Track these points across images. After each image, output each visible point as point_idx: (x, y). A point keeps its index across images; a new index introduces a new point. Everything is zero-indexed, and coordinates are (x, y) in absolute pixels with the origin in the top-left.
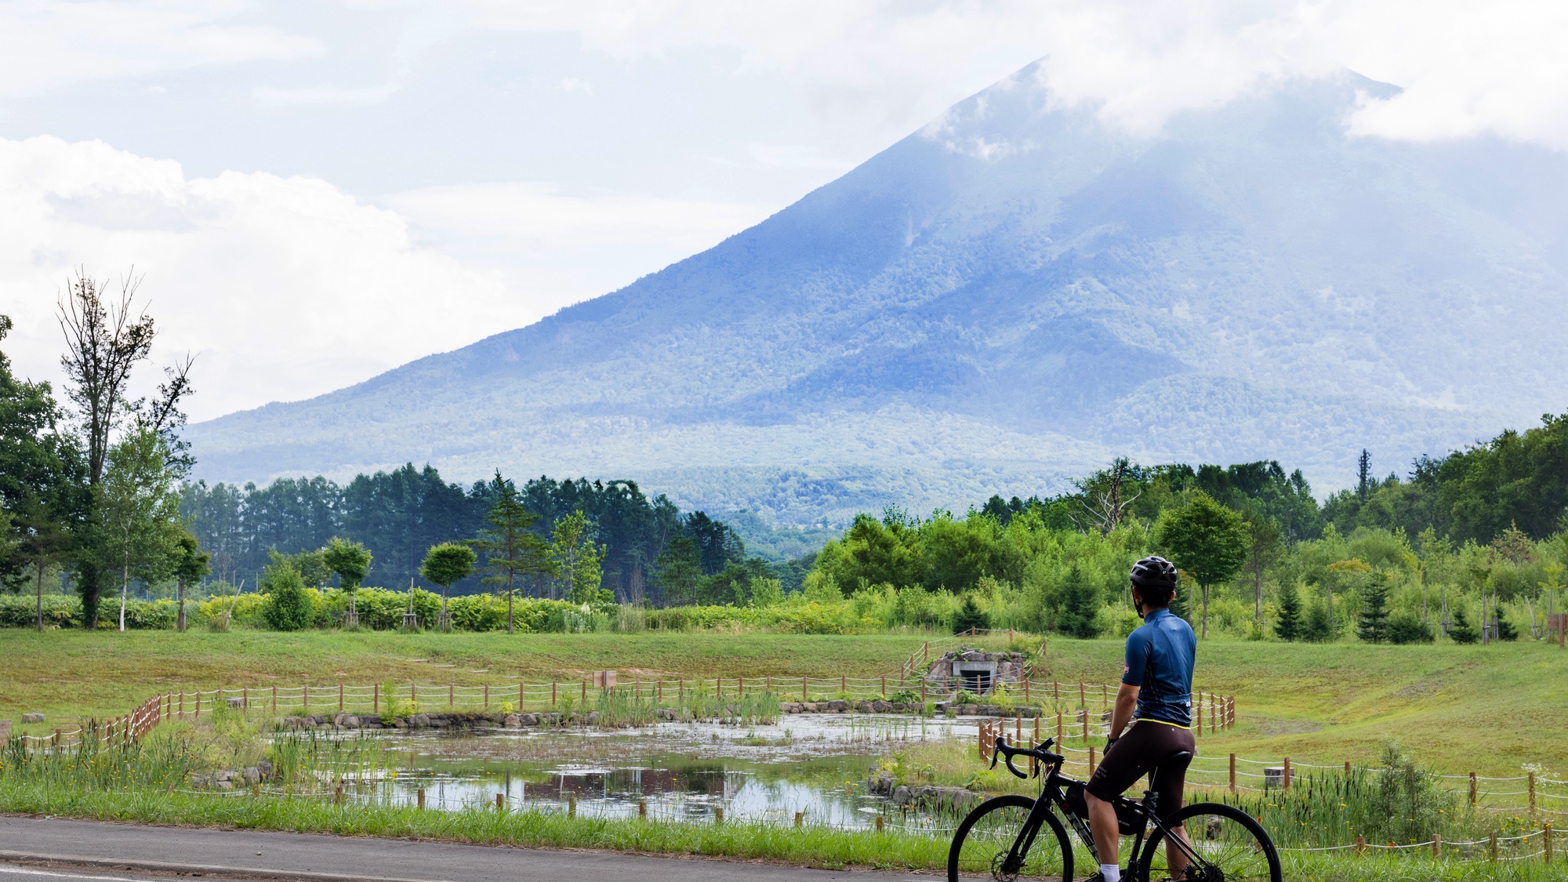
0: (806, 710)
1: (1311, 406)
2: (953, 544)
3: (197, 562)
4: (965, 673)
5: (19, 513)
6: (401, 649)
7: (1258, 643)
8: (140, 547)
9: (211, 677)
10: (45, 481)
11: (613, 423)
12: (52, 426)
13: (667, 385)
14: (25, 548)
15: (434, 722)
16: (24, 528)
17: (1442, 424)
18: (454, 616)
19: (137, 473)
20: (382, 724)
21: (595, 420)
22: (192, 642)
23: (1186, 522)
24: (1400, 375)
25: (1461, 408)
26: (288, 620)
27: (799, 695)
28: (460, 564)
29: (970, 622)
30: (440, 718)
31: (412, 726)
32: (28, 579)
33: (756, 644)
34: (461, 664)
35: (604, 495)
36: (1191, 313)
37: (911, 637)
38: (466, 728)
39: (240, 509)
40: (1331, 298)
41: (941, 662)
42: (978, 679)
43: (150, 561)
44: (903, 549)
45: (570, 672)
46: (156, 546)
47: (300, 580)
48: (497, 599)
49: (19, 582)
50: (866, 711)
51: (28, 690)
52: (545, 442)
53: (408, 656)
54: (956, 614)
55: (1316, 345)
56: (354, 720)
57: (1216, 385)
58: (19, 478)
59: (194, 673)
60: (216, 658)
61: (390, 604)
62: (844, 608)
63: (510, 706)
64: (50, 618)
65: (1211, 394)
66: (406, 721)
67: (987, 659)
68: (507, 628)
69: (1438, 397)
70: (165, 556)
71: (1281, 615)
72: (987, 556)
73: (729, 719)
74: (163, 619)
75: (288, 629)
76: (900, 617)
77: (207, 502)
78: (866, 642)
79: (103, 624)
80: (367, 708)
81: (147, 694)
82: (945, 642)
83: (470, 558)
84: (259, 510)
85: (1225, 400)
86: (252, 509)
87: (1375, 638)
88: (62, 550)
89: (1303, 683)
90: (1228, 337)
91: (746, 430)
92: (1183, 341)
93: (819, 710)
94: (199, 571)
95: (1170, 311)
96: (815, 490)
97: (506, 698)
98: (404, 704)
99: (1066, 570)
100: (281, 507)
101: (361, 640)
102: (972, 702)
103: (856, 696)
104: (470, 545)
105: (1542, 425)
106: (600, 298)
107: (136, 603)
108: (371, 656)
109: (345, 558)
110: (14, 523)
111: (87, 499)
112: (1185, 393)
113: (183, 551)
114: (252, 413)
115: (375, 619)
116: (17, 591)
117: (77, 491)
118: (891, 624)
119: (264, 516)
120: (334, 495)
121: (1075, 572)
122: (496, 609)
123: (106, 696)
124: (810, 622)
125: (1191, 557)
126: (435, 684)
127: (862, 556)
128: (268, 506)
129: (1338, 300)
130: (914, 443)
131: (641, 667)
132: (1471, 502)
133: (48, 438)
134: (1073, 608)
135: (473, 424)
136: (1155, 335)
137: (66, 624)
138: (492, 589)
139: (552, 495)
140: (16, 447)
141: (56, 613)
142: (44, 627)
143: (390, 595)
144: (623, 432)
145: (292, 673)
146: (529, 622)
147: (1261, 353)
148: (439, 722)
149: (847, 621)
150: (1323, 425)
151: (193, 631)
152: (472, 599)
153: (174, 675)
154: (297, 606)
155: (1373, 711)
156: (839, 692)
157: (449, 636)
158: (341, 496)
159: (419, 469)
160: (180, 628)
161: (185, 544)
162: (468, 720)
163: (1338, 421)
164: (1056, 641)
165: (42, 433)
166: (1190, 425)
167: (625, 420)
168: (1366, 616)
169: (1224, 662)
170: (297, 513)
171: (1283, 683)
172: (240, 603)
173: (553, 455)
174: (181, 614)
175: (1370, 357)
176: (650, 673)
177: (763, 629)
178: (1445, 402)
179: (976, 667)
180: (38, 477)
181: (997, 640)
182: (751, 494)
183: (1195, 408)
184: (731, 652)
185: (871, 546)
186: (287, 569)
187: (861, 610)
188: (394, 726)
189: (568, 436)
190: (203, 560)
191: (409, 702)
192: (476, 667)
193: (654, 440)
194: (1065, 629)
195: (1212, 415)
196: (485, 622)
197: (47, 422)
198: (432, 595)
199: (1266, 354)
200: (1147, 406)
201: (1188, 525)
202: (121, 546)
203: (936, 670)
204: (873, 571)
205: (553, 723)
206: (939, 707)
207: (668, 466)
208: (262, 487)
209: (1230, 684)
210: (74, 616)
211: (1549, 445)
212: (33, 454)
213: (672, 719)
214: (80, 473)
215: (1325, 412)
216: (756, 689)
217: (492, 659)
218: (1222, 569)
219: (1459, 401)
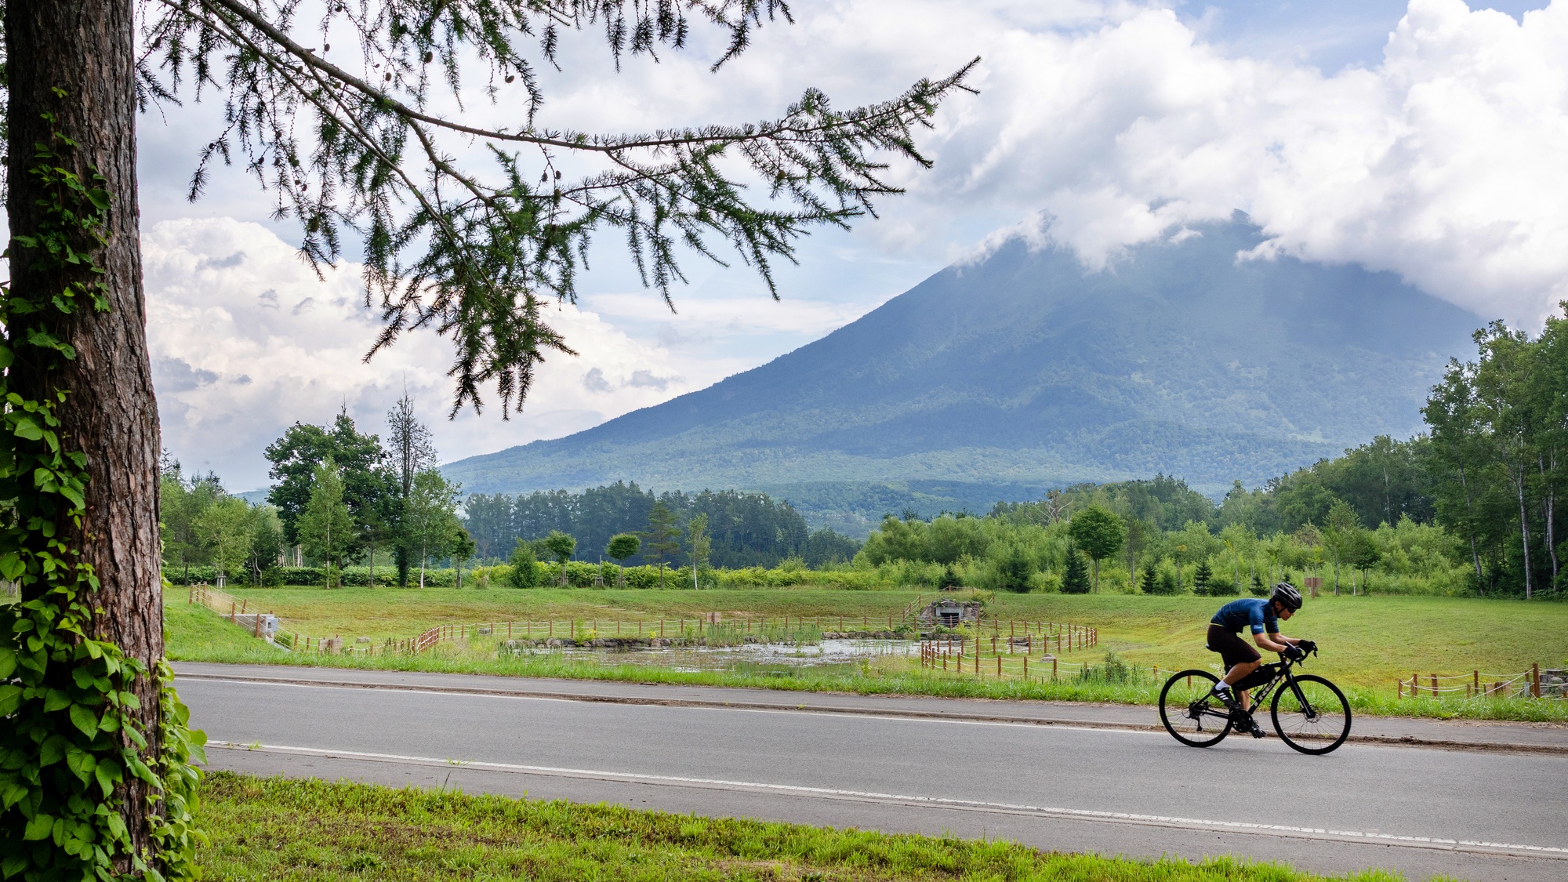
0: (841, 637)
1: (1224, 441)
2: (946, 533)
3: (467, 546)
4: (943, 615)
5: (359, 516)
6: (592, 600)
7: (1131, 596)
8: (432, 537)
9: (474, 616)
10: (376, 496)
11: (760, 453)
12: (379, 462)
13: (795, 428)
14: (363, 537)
15: (607, 644)
16: (362, 525)
17: (1313, 452)
18: (628, 579)
19: (431, 491)
20: (576, 644)
21: (748, 451)
22: (464, 596)
23: (1084, 519)
24: (1285, 420)
25: (1326, 441)
26: (524, 581)
27: (837, 628)
28: (630, 546)
29: (950, 582)
30: (611, 641)
31: (593, 645)
32: (365, 556)
33: (814, 596)
34: (628, 609)
35: (746, 501)
36: (1144, 378)
37: (912, 592)
38: (626, 647)
39: (512, 511)
40: (1238, 368)
41: (928, 608)
42: (951, 618)
43: (438, 545)
44: (915, 536)
45: (696, 614)
46: (441, 536)
47: (534, 556)
48: (655, 568)
49: (359, 558)
50: (879, 638)
51: (362, 624)
52: (715, 466)
53: (596, 603)
54: (941, 578)
55: (1228, 400)
56: (558, 642)
57: (1160, 426)
58: (359, 494)
59: (464, 614)
60: (479, 605)
61: (589, 571)
62: (873, 574)
63: (654, 634)
64: (379, 580)
65: (1156, 432)
66: (590, 643)
67: (957, 605)
68: (659, 586)
69: (1311, 434)
70: (447, 542)
71: (1145, 578)
72: (967, 541)
73: (789, 643)
74: (449, 581)
75: (524, 587)
76: (906, 579)
77: (491, 507)
78: (884, 595)
79: (411, 584)
80: (567, 635)
81: (433, 626)
82: (934, 595)
83: (637, 543)
84: (524, 512)
85: (1166, 437)
86: (520, 511)
87: (1203, 593)
88: (384, 538)
89: (1151, 620)
90: (1168, 395)
91: (847, 457)
92: (1138, 398)
93: (850, 637)
94: (469, 552)
95: (1130, 378)
96: (892, 497)
97: (654, 629)
98: (589, 632)
99: (1011, 551)
100: (538, 510)
101: (568, 594)
102: (944, 632)
103: (873, 629)
104: (637, 534)
105: (1345, 456)
106: (752, 371)
107: (431, 572)
108: (573, 603)
109: (560, 543)
110: (356, 522)
111: (400, 507)
112: (1139, 432)
113: (459, 539)
114: (524, 447)
115: (578, 581)
116: (358, 563)
117: (395, 502)
118: (901, 584)
119: (527, 515)
120: (572, 502)
121: (1016, 552)
122: (654, 574)
123: (409, 628)
124: (849, 582)
125: (1088, 542)
126: (611, 620)
127: (889, 541)
128: (529, 509)
129: (1242, 369)
130: (959, 466)
131: (741, 611)
132: (1297, 506)
133: (377, 469)
134: (1015, 574)
135: (668, 454)
136: (1119, 393)
137: (389, 584)
138: (653, 562)
139: (712, 501)
140: (357, 475)
141: (383, 578)
142: (374, 586)
143: (590, 566)
144: (766, 459)
145: (524, 614)
146: (675, 583)
147: (1191, 405)
148: (610, 644)
149: (872, 582)
150: (1232, 453)
151: (467, 589)
152: (639, 568)
153: (452, 615)
154: (530, 573)
155: (1185, 637)
156: (863, 626)
157: (623, 591)
158: (576, 503)
159: (627, 485)
160: (458, 587)
161: (460, 534)
162: (628, 642)
163: (1242, 450)
164: (1003, 594)
165: (373, 467)
166: (1143, 453)
167: (767, 451)
168: (1198, 579)
169: (1105, 608)
170: (549, 514)
171: (1139, 621)
172: (496, 571)
173: (720, 474)
174: (459, 578)
175: (1266, 408)
176: (747, 614)
177: (820, 587)
178: (1315, 437)
179: (950, 611)
180: (371, 493)
181: (966, 594)
182: (850, 500)
183: (1146, 442)
184: (798, 601)
185: (895, 535)
186: (524, 550)
187: (882, 575)
188: (583, 646)
189: (731, 462)
190: (471, 544)
191: (592, 631)
192: (638, 610)
193: (787, 464)
194: (1009, 587)
195: (1157, 447)
196: (646, 583)
197: (376, 459)
198: (615, 566)
199: (1194, 406)
200: (1114, 441)
201: (1085, 522)
202: (421, 537)
203: (925, 613)
204: (896, 550)
205: (680, 644)
206: (923, 635)
207: (796, 481)
208: (527, 497)
209: (1106, 621)
210: (394, 579)
211: (1347, 469)
212: (367, 479)
213: (756, 642)
214: (397, 491)
215: (1234, 444)
216: (808, 624)
217: (648, 606)
218: (1107, 549)
219: (1325, 436)
